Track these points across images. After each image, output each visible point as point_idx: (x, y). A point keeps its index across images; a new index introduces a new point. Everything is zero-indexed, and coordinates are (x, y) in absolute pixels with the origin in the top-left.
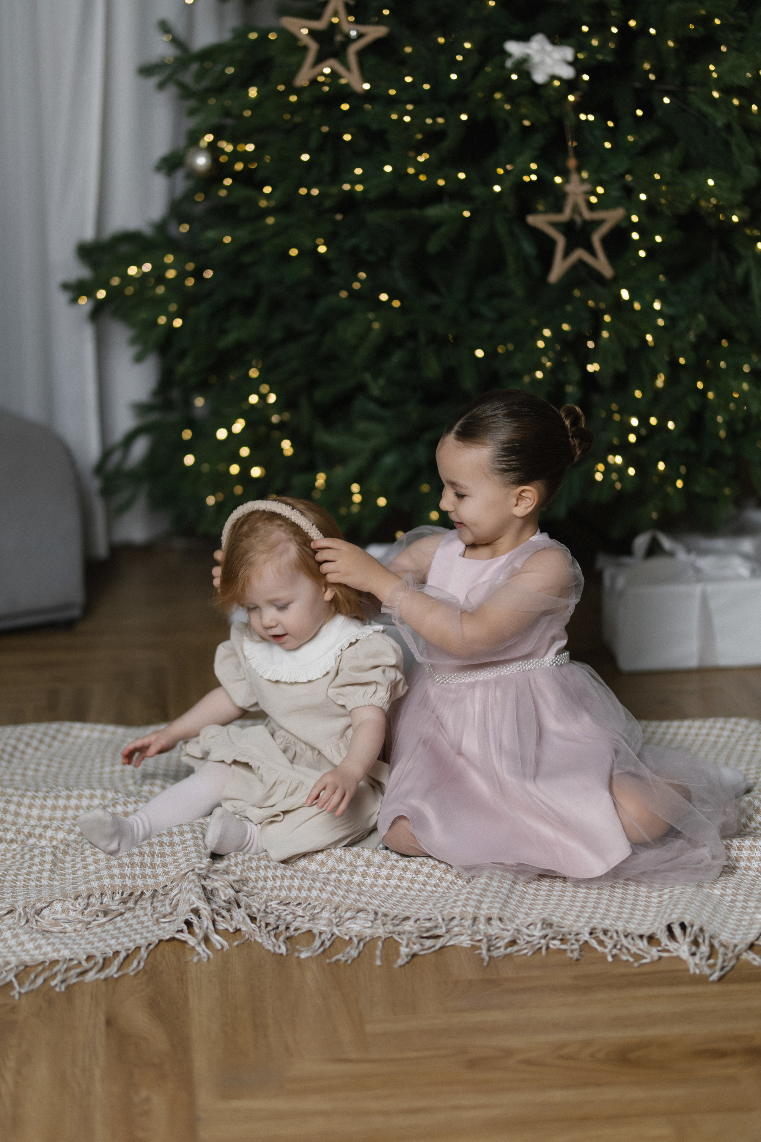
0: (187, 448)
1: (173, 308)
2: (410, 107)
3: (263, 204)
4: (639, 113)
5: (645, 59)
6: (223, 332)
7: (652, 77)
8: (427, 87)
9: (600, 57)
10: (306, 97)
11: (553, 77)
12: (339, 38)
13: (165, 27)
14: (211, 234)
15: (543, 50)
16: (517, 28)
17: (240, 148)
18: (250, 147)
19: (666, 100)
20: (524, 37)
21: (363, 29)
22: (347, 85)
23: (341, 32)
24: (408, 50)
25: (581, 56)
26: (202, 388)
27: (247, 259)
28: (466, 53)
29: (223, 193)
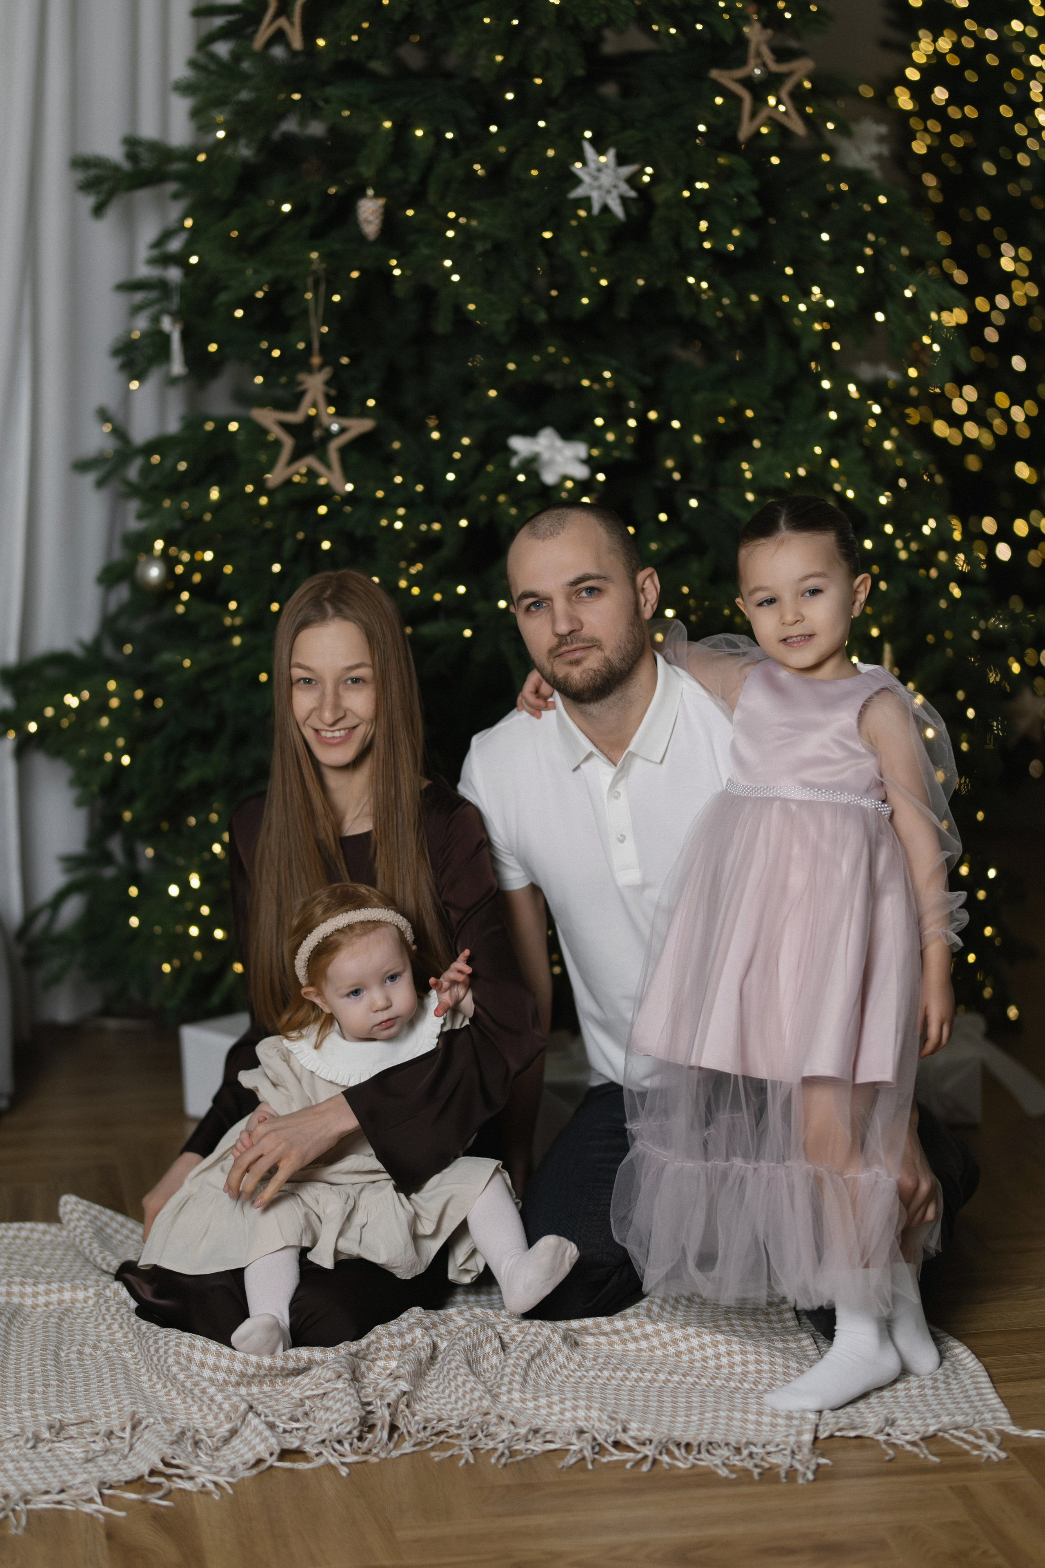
0: (132, 906)
1: (121, 742)
2: (401, 511)
3: (228, 621)
4: (663, 517)
5: (668, 454)
6: (181, 770)
7: (676, 476)
8: (420, 488)
9: (616, 454)
10: (279, 498)
11: (565, 478)
12: (317, 433)
13: (104, 416)
14: (167, 657)
15: (552, 447)
16: (521, 421)
17: (198, 556)
18: (209, 556)
19: (693, 503)
20: (531, 432)
21: (346, 422)
22: (327, 486)
23: (320, 425)
24: (396, 445)
25: (595, 452)
26: (153, 836)
27: (208, 685)
28: (463, 449)
29: (180, 609)
